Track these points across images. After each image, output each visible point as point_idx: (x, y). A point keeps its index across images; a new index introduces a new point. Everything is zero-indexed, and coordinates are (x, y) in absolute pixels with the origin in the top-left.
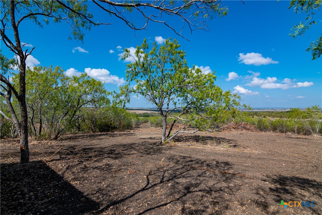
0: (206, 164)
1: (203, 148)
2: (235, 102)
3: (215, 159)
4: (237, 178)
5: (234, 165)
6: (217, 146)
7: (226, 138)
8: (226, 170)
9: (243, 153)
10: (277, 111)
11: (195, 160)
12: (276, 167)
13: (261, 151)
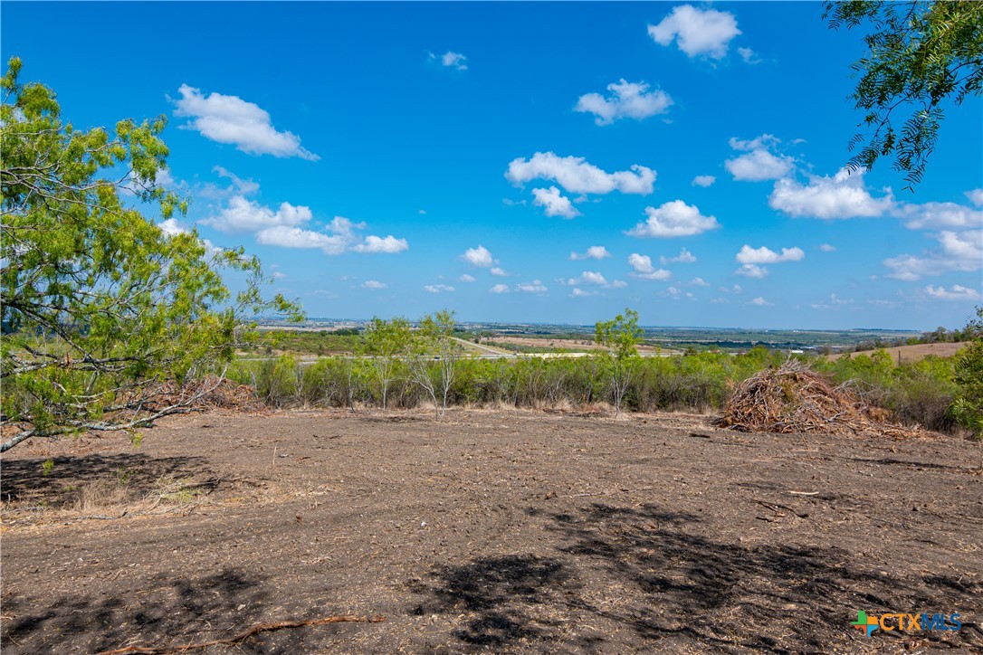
0: (127, 618)
1: (58, 526)
2: (217, 288)
3: (162, 576)
4: (319, 638)
5: (265, 578)
6: (132, 498)
7: (146, 453)
8: (248, 614)
9: (263, 511)
10: (310, 330)
11: (50, 615)
12: (410, 541)
13: (322, 486)
